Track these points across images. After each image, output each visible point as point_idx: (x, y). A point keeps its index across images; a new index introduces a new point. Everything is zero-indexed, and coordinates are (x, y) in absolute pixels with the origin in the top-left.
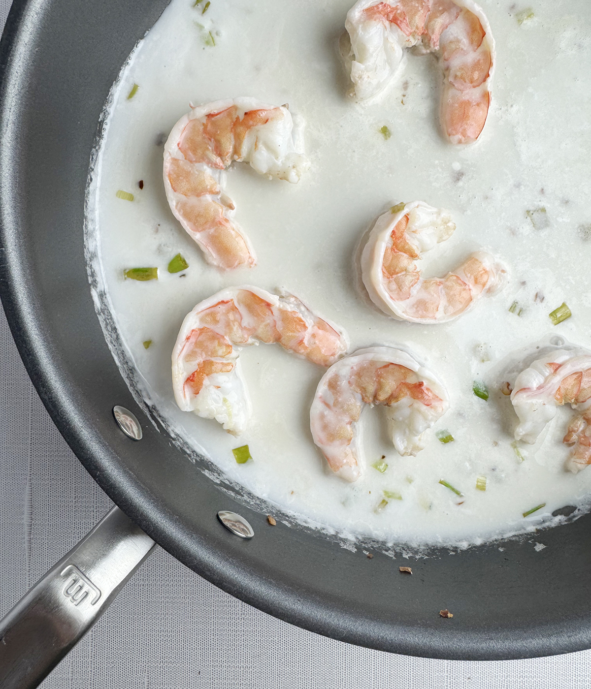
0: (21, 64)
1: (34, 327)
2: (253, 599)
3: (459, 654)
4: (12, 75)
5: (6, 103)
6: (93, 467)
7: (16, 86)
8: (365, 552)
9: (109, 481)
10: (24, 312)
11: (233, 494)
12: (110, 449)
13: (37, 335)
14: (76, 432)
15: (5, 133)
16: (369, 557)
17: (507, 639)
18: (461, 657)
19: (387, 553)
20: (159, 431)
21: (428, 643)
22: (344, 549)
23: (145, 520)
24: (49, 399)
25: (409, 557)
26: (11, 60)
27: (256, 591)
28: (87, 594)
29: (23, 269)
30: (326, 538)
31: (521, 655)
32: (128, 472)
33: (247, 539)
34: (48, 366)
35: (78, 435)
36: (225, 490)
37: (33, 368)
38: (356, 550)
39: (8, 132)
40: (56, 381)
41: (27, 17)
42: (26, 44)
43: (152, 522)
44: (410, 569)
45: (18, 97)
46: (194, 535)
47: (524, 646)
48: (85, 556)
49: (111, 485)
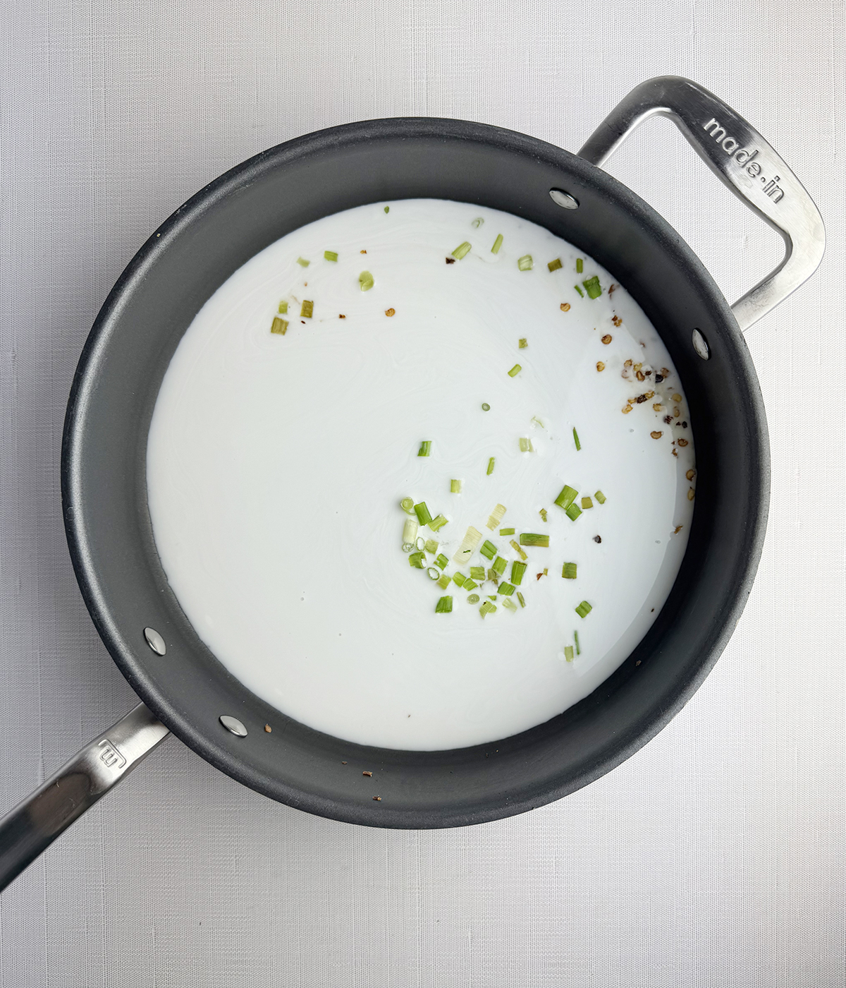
9: (137, 682)
32: (151, 677)
33: (240, 737)
48: (116, 735)
49: (139, 685)
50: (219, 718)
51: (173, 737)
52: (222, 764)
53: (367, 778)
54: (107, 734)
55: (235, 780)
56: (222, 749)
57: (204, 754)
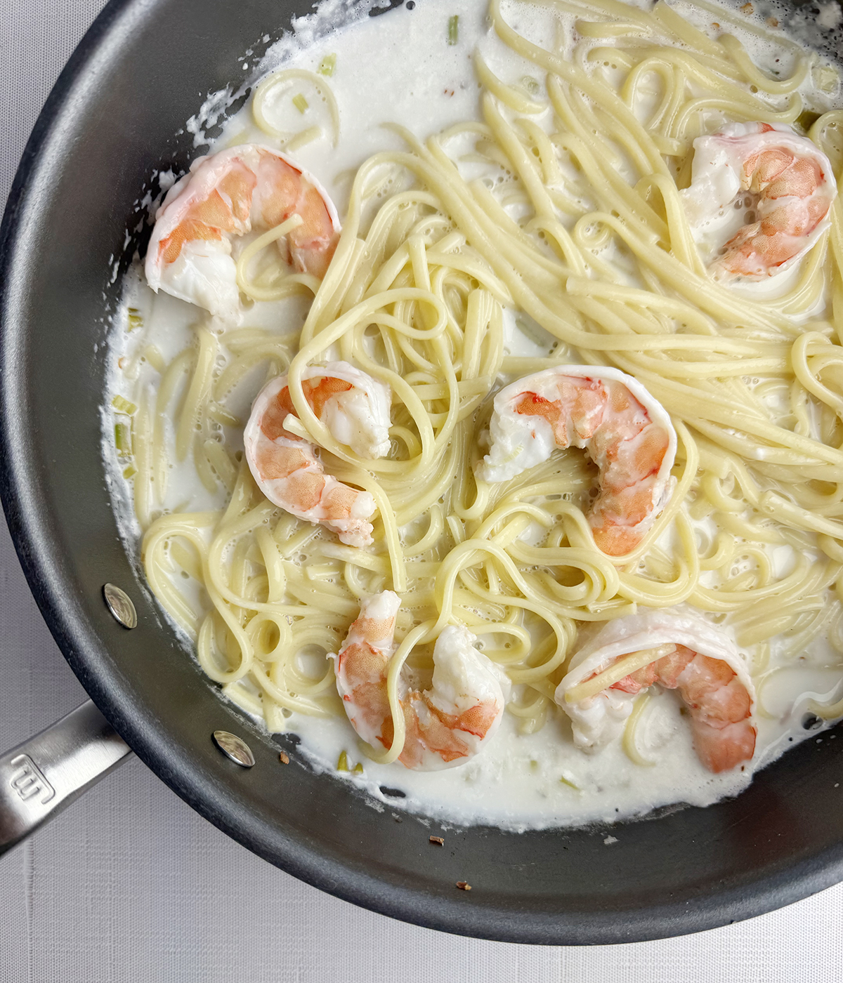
0: (54, 154)
1: (22, 468)
2: (232, 829)
3: (467, 929)
4: (42, 165)
5: (29, 197)
6: (66, 645)
7: (45, 180)
8: (394, 815)
9: (83, 664)
10: (13, 449)
11: (242, 719)
12: (90, 627)
13: (24, 478)
14: (53, 600)
15: (23, 233)
16: (397, 821)
17: (526, 921)
18: (468, 933)
19: (421, 821)
20: (161, 627)
21: (432, 912)
22: (369, 807)
23: (119, 717)
24: (27, 556)
25: (447, 830)
26: (44, 148)
27: (238, 820)
28: (38, 790)
29: (20, 397)
30: (350, 792)
31: (540, 941)
32: (107, 659)
33: (245, 768)
34: (32, 516)
35: (54, 604)
36: (232, 712)
37: (13, 516)
38: (383, 810)
39: (27, 232)
40: (38, 536)
41: (70, 100)
42: (64, 132)
43: (126, 721)
44: (442, 840)
45: (45, 192)
46: (175, 745)
47: (545, 931)
48: (43, 748)
49: (85, 669)
50: (213, 736)
51: (135, 760)
52: (213, 810)
53: (434, 847)
54: (27, 745)
55: (233, 838)
56: (213, 784)
57: (184, 791)
